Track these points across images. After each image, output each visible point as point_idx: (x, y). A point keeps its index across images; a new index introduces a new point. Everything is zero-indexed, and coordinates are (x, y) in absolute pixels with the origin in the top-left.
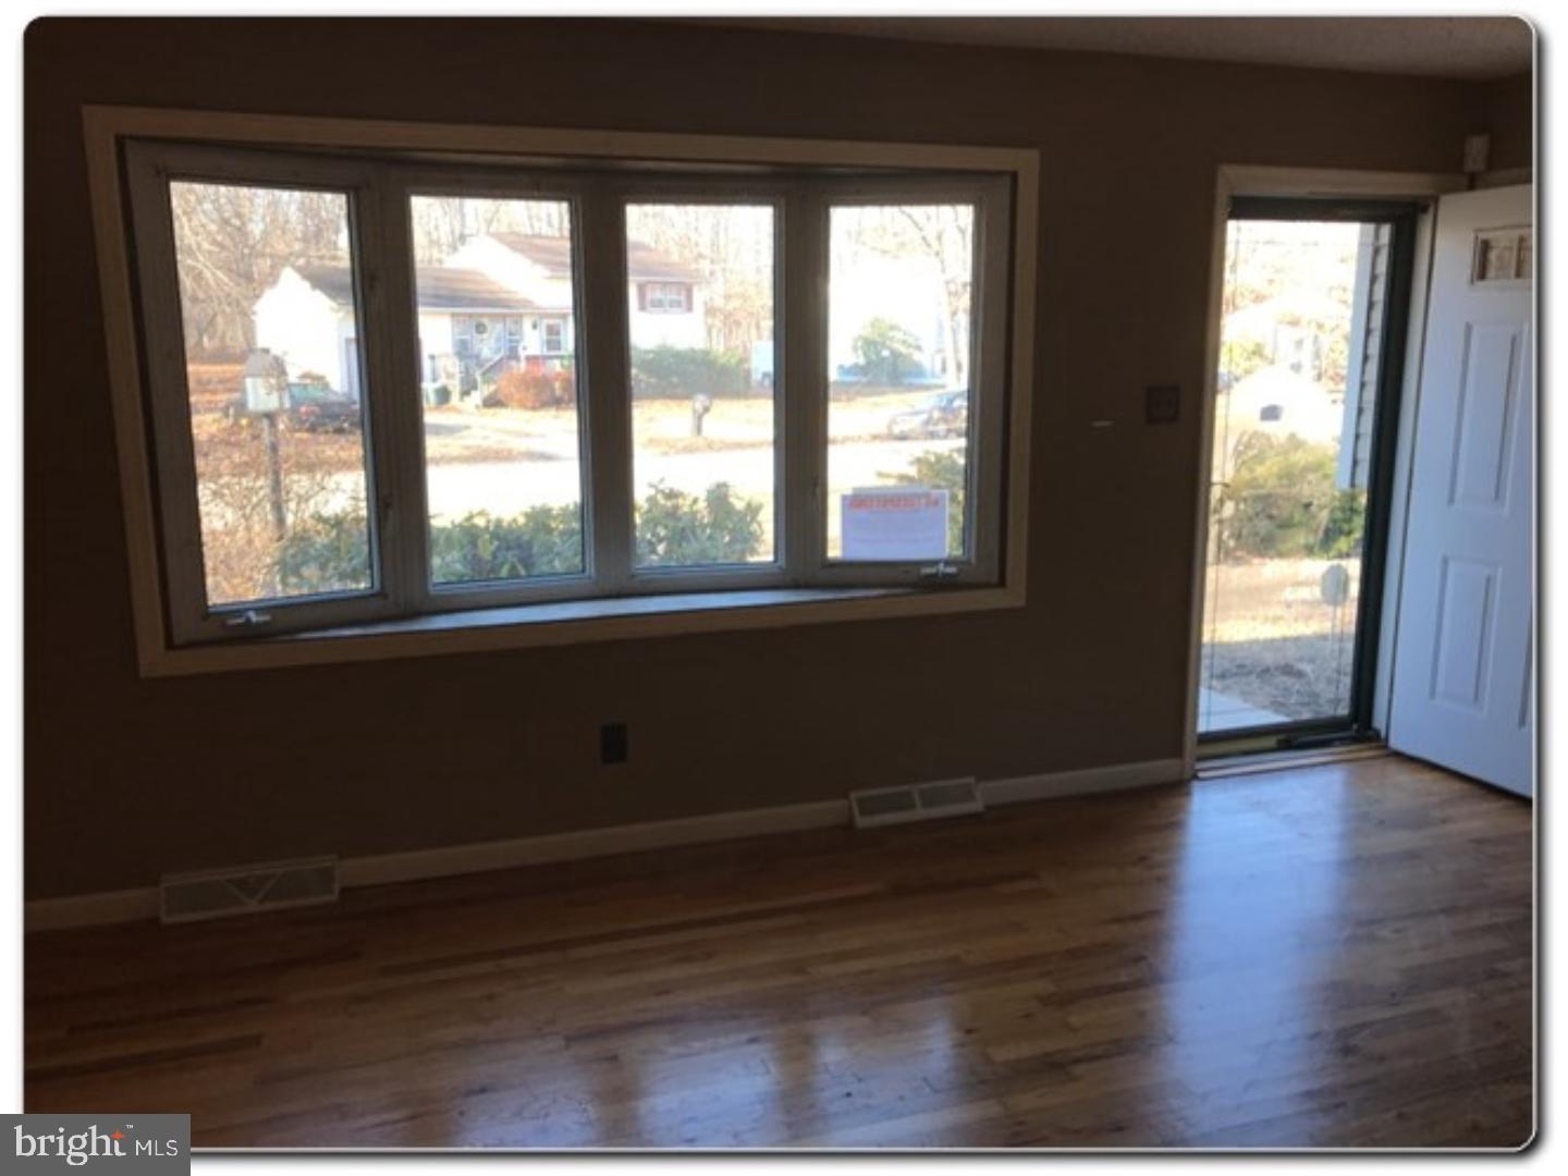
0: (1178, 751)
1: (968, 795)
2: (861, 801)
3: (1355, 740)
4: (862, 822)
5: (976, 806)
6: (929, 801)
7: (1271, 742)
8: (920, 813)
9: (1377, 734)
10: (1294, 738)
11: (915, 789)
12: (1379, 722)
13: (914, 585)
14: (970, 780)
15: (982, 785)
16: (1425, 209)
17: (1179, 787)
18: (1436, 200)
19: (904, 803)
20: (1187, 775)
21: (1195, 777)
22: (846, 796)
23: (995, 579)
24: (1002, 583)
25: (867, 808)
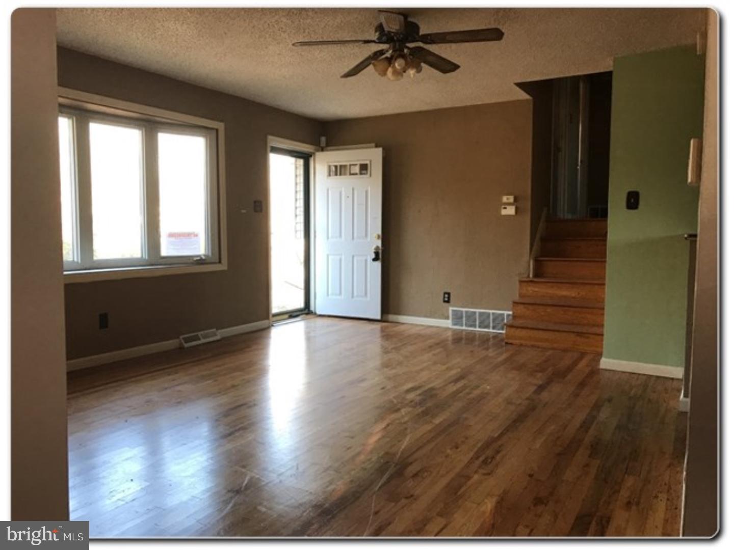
0: (267, 317)
1: (215, 335)
2: (183, 338)
3: (307, 314)
4: (186, 345)
5: (218, 337)
6: (205, 337)
7: (286, 316)
8: (203, 341)
9: (312, 312)
10: (292, 315)
11: (200, 333)
12: (312, 308)
13: (192, 263)
14: (214, 330)
15: (220, 331)
16: (311, 156)
17: (268, 328)
18: (314, 153)
19: (197, 338)
20: (270, 325)
21: (273, 326)
22: (178, 338)
23: (217, 261)
24: (220, 262)
25: (187, 340)
